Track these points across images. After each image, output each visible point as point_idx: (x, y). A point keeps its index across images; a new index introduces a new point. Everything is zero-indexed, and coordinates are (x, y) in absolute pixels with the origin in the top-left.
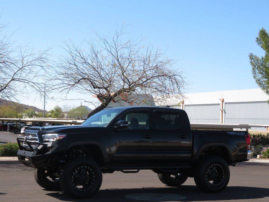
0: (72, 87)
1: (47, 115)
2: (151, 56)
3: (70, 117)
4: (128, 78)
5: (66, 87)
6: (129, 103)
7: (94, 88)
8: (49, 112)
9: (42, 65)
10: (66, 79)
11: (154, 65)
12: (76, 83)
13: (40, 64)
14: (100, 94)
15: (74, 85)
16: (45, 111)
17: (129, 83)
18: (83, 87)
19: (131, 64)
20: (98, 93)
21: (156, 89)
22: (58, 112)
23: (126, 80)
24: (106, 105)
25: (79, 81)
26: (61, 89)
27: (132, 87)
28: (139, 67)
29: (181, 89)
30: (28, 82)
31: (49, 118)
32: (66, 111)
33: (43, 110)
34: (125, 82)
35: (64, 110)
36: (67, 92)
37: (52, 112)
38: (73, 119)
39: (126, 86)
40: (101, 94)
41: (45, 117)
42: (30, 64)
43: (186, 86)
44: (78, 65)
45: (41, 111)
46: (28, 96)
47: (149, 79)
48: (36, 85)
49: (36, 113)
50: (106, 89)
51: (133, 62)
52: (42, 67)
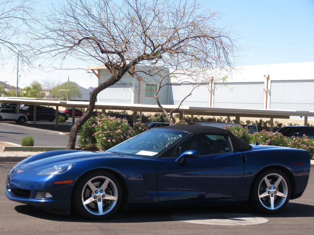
0: (69, 50)
1: (22, 94)
2: (187, 7)
3: (54, 97)
4: (152, 39)
5: (60, 51)
6: (151, 76)
7: (103, 52)
8: (24, 89)
9: (25, 17)
10: (60, 38)
11: (190, 21)
12: (75, 44)
13: (21, 17)
14: (110, 61)
15: (71, 47)
16: (18, 88)
17: (154, 46)
18: (84, 52)
19: (157, 19)
20: (107, 61)
21: (192, 56)
22: (36, 90)
23: (148, 42)
24: (119, 77)
25: (80, 41)
26: (53, 53)
27: (157, 52)
28: (168, 22)
29: (229, 57)
30: (3, 42)
31: (24, 98)
32: (47, 88)
33: (16, 86)
34: (146, 45)
35: (45, 87)
36: (63, 57)
37: (28, 89)
38: (57, 99)
39: (149, 51)
40: (111, 63)
41: (19, 96)
42: (6, 17)
43: (238, 52)
44: (79, 18)
45: (13, 88)
46: (4, 62)
47: (183, 41)
48: (16, 46)
49: (6, 90)
50: (119, 54)
51: (161, 14)
52: (24, 20)
